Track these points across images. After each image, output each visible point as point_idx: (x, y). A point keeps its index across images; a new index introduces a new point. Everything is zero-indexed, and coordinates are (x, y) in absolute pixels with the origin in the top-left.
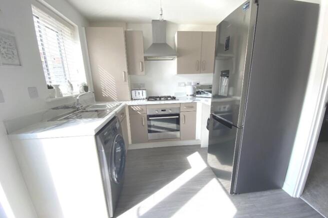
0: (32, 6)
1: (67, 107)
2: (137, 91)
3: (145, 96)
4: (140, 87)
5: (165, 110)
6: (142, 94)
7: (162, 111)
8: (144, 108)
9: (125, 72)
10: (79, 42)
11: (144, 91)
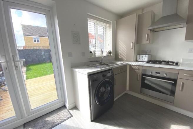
0: (88, 18)
1: (97, 61)
2: (141, 55)
3: (146, 60)
4: (147, 53)
5: (159, 73)
6: (145, 58)
7: (156, 73)
8: (141, 68)
9: (133, 43)
10: (111, 30)
11: (147, 56)
